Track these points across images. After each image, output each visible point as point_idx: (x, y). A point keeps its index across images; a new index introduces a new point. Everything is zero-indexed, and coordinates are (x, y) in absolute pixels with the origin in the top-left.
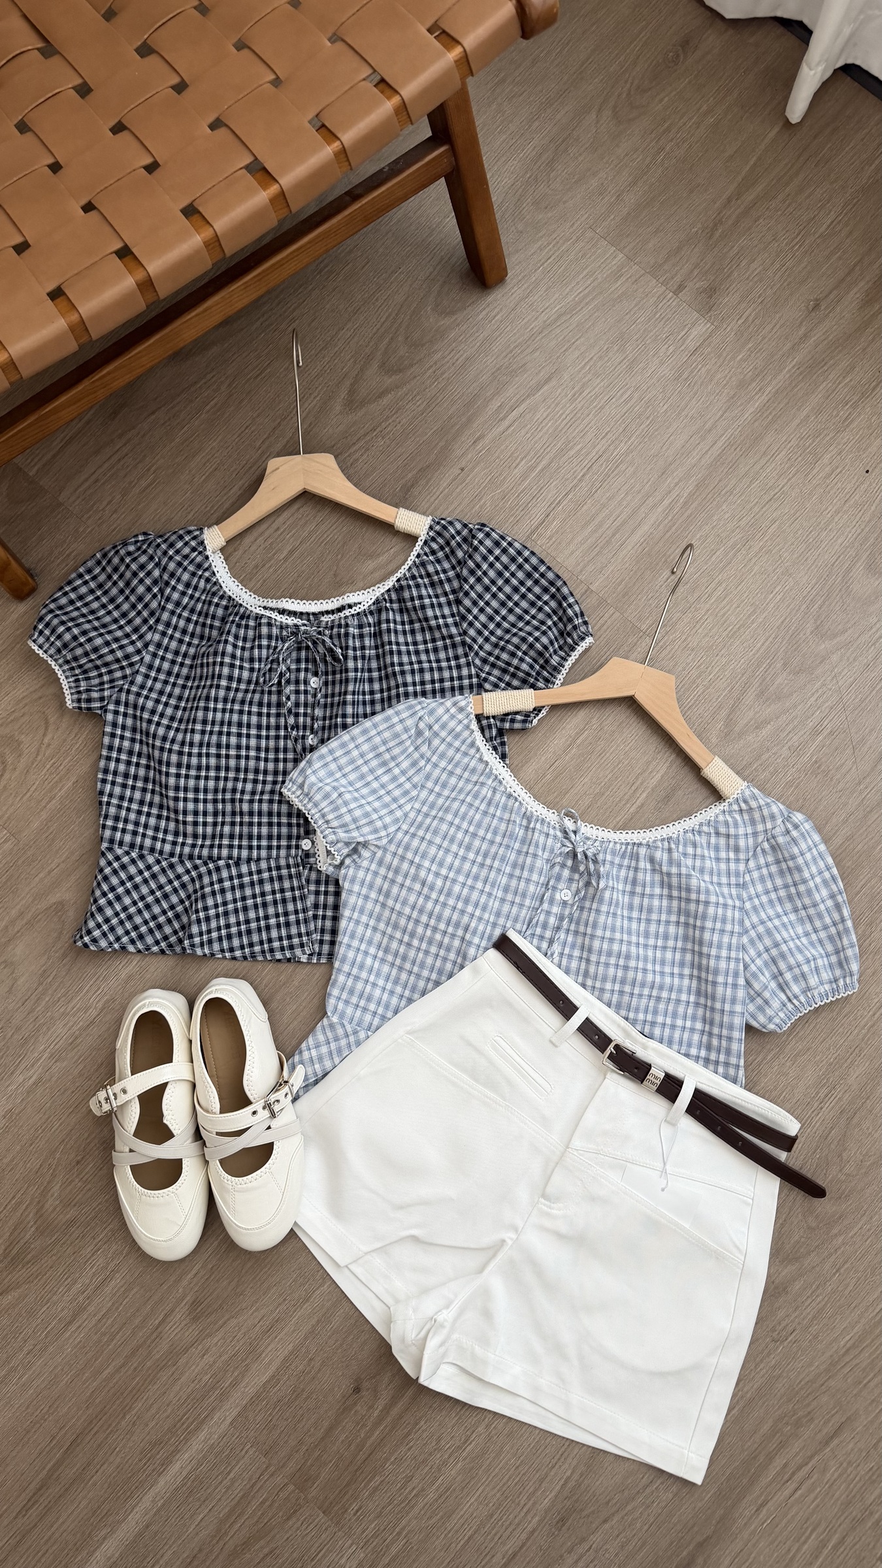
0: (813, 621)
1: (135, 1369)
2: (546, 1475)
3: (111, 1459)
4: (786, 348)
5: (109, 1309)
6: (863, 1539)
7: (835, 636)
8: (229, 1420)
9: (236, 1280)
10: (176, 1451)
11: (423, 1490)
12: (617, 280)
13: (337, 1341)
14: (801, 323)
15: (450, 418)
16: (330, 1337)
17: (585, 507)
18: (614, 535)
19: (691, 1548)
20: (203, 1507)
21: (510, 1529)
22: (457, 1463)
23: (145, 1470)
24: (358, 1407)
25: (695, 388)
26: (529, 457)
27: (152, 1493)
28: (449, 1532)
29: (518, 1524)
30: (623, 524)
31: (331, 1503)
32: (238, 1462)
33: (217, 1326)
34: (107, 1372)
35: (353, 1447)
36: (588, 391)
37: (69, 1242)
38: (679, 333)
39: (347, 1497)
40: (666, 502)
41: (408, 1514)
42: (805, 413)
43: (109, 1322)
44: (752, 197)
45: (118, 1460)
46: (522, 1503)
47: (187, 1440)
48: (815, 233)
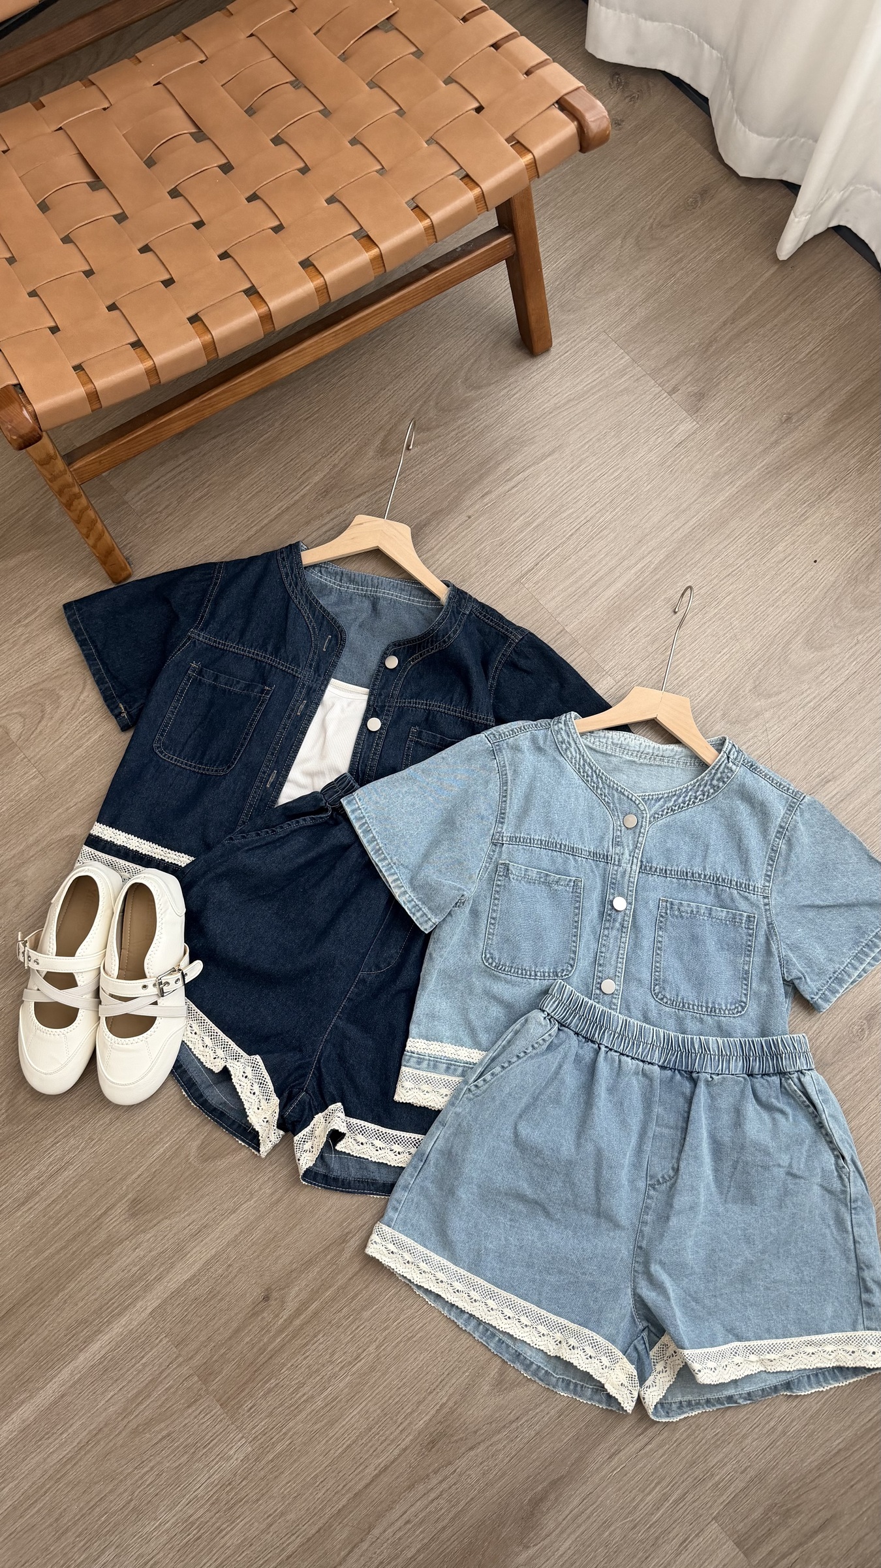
0: (751, 681)
1: (74, 1252)
2: (425, 1399)
3: (39, 1332)
4: (758, 451)
5: (59, 1197)
6: (702, 1498)
7: (770, 696)
8: (149, 1310)
9: (174, 1185)
10: (99, 1331)
11: (312, 1397)
12: (622, 376)
13: (255, 1252)
14: (774, 430)
15: (464, 474)
16: (249, 1248)
17: (570, 561)
18: (591, 587)
19: (545, 1484)
20: (115, 1385)
21: (385, 1444)
22: (347, 1376)
23: (67, 1346)
24: (265, 1314)
25: (676, 474)
26: (527, 514)
27: (71, 1367)
28: (331, 1438)
29: (393, 1441)
30: (601, 579)
31: (229, 1398)
32: (152, 1349)
33: (151, 1225)
34: (49, 1251)
35: (255, 1350)
36: (584, 466)
37: (33, 1132)
38: (668, 427)
39: (243, 1394)
40: (639, 566)
41: (295, 1416)
42: (767, 506)
43: (58, 1207)
44: (744, 324)
45: (46, 1332)
46: (399, 1421)
47: (109, 1322)
48: (794, 359)
